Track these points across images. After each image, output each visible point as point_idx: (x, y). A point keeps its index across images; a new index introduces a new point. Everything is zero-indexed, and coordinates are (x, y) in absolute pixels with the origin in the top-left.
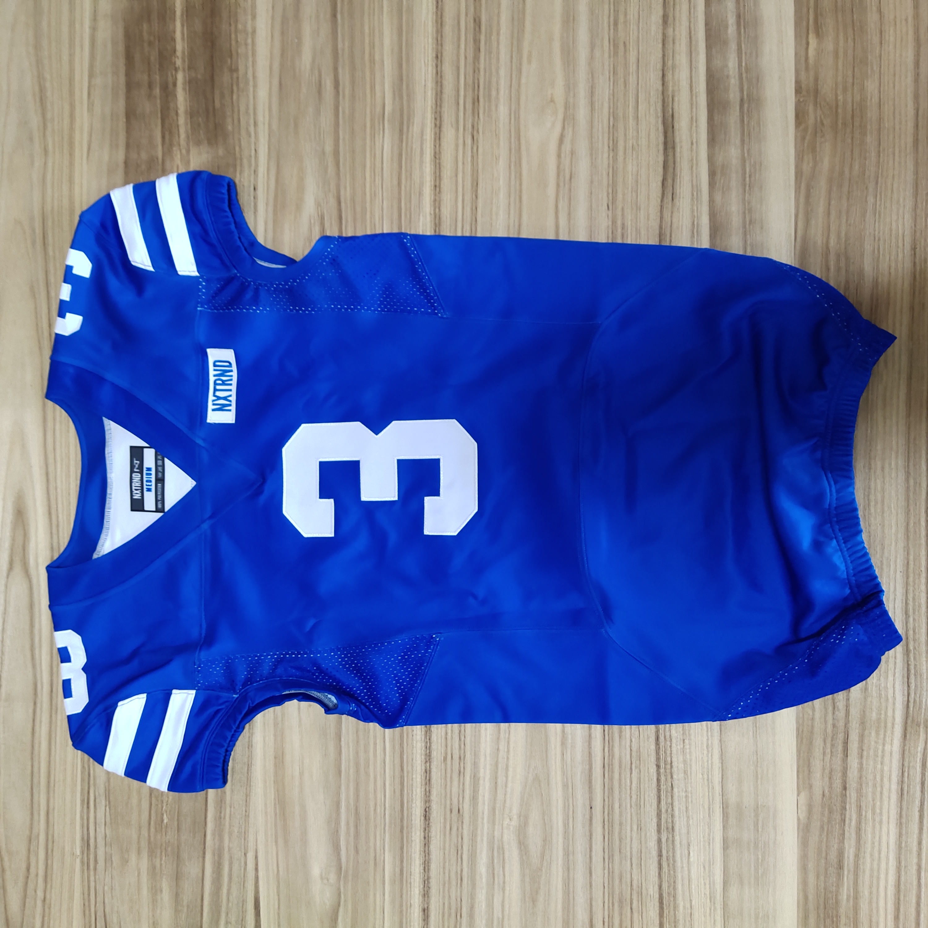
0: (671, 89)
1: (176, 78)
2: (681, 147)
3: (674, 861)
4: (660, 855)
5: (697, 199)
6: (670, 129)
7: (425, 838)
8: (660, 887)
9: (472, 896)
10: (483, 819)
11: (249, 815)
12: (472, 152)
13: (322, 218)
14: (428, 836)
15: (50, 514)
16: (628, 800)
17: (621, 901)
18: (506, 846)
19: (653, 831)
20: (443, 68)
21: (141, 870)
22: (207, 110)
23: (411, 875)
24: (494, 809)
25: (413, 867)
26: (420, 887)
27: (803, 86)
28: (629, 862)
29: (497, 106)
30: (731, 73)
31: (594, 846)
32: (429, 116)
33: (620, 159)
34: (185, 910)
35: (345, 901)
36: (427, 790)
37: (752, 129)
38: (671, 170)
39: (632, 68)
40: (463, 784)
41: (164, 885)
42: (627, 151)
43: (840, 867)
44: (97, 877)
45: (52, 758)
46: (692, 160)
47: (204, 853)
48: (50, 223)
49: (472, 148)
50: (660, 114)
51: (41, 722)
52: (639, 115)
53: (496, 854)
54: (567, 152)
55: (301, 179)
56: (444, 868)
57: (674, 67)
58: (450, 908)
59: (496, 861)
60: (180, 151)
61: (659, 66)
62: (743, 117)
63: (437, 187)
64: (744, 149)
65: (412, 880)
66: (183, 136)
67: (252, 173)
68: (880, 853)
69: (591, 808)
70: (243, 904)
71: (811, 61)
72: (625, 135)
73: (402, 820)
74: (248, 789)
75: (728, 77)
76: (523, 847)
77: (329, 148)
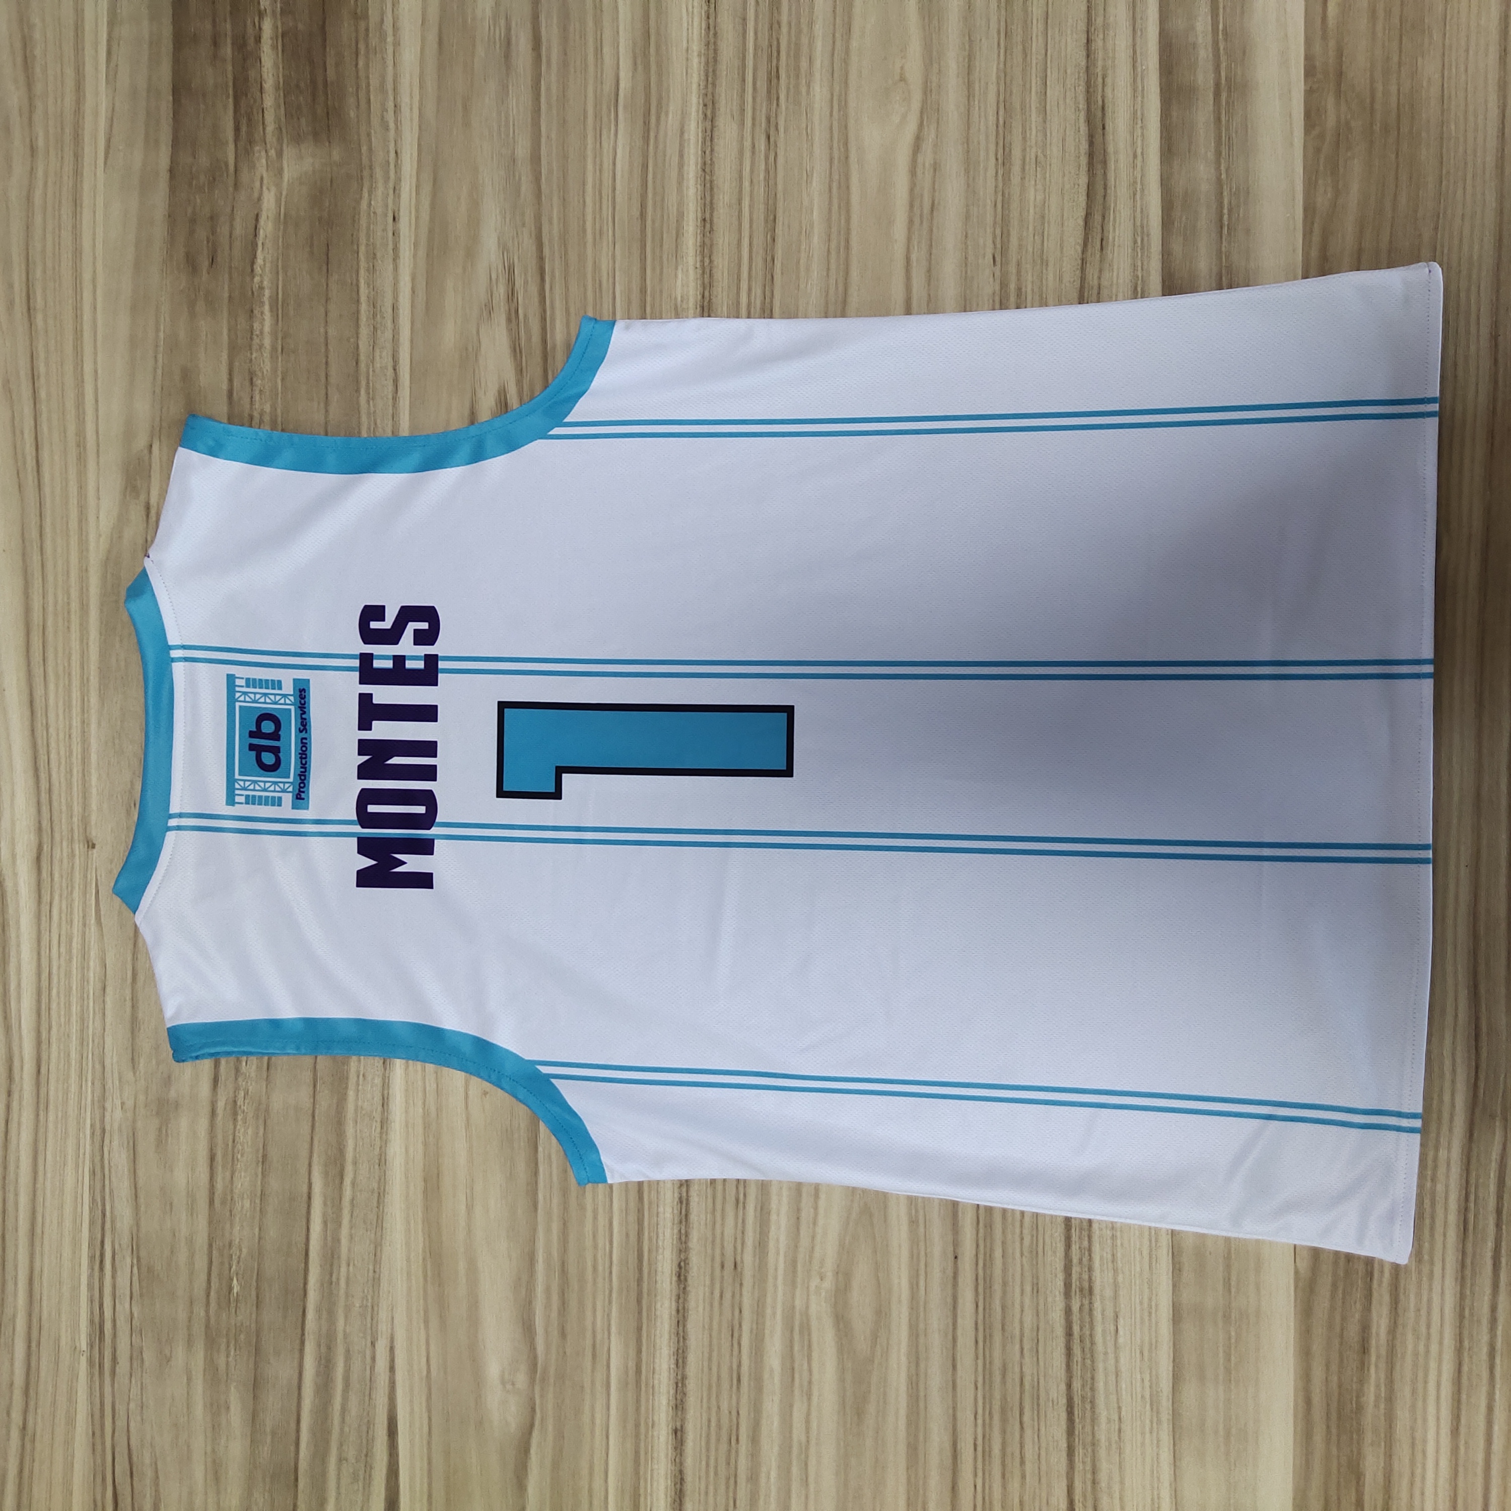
0: (1100, 63)
1: (260, 29)
2: (1116, 161)
3: (1093, 1343)
4: (1069, 1334)
5: (1142, 248)
6: (1100, 131)
7: (678, 1311)
8: (1069, 1386)
9: (757, 1408)
10: (776, 1278)
11: (379, 1279)
12: (766, 164)
13: (511, 271)
14: (684, 1308)
15: (36, 770)
16: (1018, 1244)
17: (1003, 1411)
18: (814, 1323)
19: (1057, 1293)
20: (719, 20)
21: (194, 1373)
22: (313, 82)
23: (654, 1373)
24: (794, 1262)
25: (657, 1361)
26: (669, 1393)
27: (1318, 64)
28: (1017, 1347)
29: (808, 86)
30: (1200, 40)
31: (959, 1321)
32: (694, 101)
33: (1016, 179)
34: (269, 1439)
35: (542, 1419)
36: (683, 1231)
37: (1234, 135)
38: (1099, 198)
39: (1037, 28)
40: (743, 1221)
41: (232, 1398)
42: (1027, 167)
43: (1364, 1349)
44: (116, 1385)
45: (39, 1186)
46: (1135, 182)
47: (302, 1343)
48: (39, 273)
49: (767, 158)
50: (1082, 105)
51: (19, 1124)
52: (1048, 108)
53: (796, 1337)
54: (927, 165)
55: (475, 204)
56: (710, 1359)
57: (1106, 27)
58: (719, 1427)
59: (796, 1348)
60: (266, 151)
61: (1082, 26)
62: (1219, 113)
63: (707, 223)
64: (1220, 166)
65: (656, 1382)
66: (270, 128)
67: (391, 192)
68: (1428, 1326)
69: (956, 1257)
70: (368, 1428)
71: (1331, 22)
72: (1024, 139)
73: (640, 1281)
74: (379, 1234)
75: (1194, 46)
76: (841, 1326)
77: (522, 150)
